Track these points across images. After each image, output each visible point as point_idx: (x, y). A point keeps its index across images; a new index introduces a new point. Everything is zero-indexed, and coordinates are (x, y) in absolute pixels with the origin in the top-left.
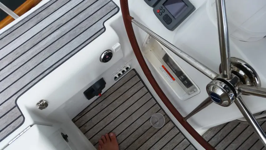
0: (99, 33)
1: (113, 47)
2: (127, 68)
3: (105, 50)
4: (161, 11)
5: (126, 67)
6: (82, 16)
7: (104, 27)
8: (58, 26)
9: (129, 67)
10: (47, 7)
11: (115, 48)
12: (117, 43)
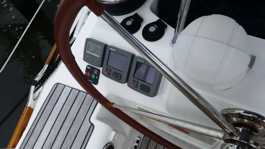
0: (89, 133)
1: (109, 139)
2: (138, 142)
3: (104, 146)
4: (135, 84)
5: (136, 141)
6: (67, 124)
7: (92, 124)
8: (50, 145)
9: (139, 139)
10: (33, 131)
11: (112, 138)
12: (112, 133)
